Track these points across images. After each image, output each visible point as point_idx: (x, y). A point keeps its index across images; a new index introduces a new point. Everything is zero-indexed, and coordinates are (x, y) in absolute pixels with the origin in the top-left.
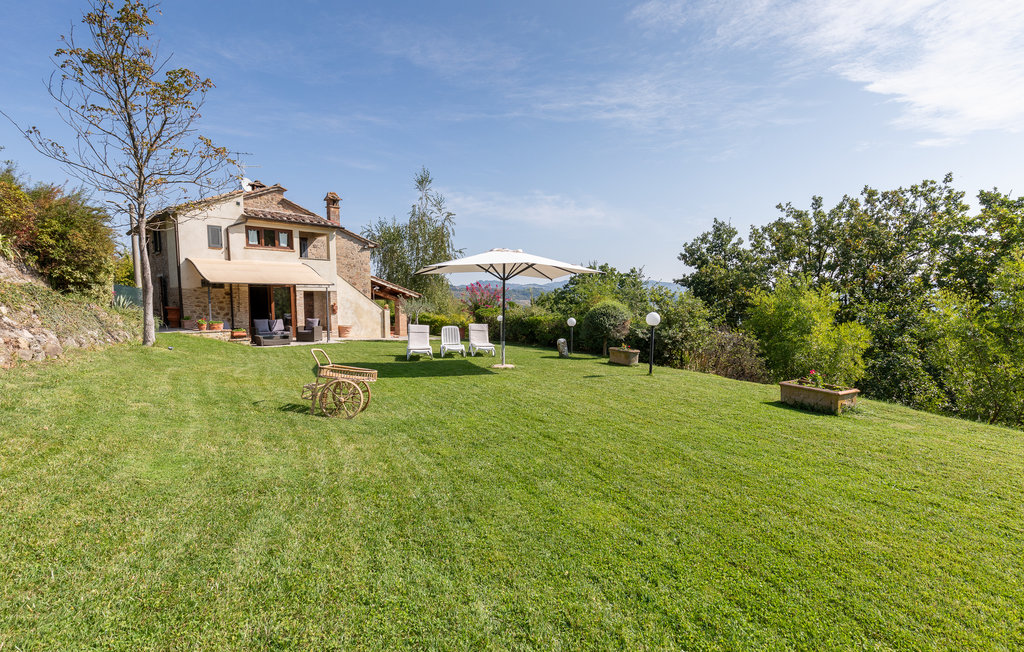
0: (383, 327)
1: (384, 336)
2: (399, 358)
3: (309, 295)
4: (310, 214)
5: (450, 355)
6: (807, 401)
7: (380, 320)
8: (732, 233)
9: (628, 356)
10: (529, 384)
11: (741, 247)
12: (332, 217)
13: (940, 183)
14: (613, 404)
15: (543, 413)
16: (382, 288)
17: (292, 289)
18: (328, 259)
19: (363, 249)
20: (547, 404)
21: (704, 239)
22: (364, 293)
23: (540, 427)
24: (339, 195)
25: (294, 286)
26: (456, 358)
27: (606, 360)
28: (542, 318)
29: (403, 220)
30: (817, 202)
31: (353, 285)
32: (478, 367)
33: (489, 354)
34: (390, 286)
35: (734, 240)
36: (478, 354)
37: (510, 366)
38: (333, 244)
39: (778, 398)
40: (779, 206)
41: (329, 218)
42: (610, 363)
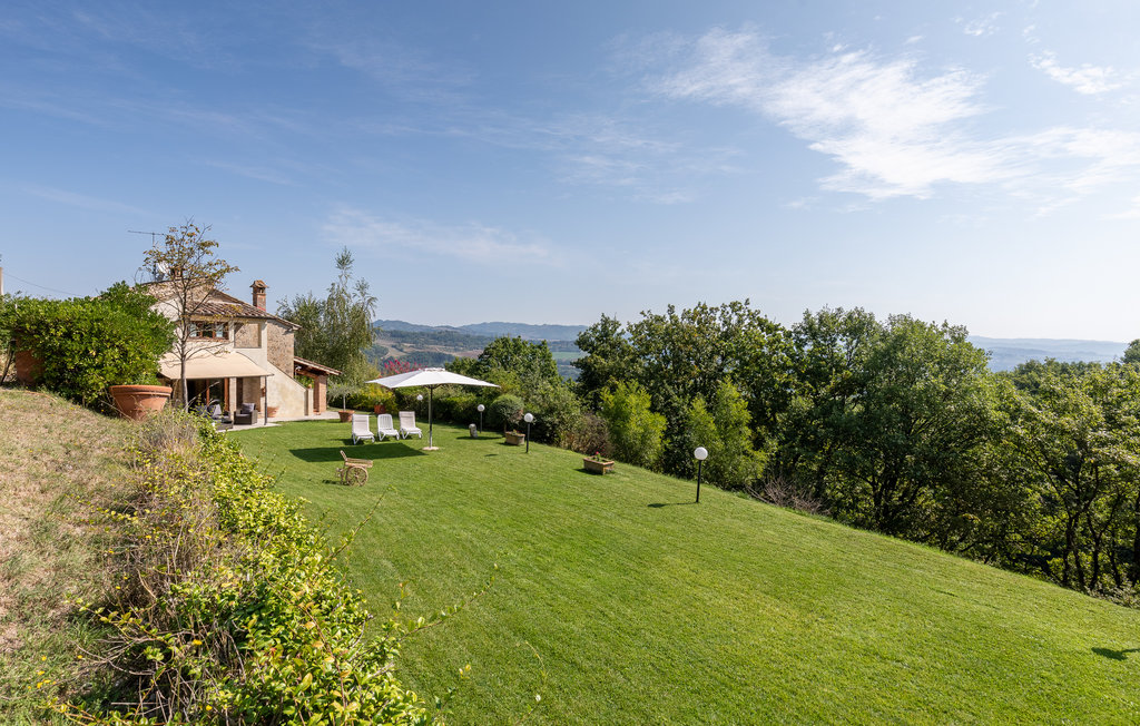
0: (307, 406)
1: (307, 414)
2: (346, 441)
3: (240, 380)
4: (238, 302)
5: (386, 439)
6: (594, 468)
7: (303, 399)
8: (616, 324)
9: (518, 438)
10: (450, 461)
11: (623, 337)
12: (258, 304)
13: (743, 303)
14: (497, 473)
15: (459, 480)
16: (304, 367)
17: (226, 381)
18: (260, 346)
19: (287, 332)
20: (461, 475)
21: (594, 329)
22: (287, 373)
23: (457, 486)
24: (266, 284)
25: (228, 379)
26: (392, 441)
27: (503, 440)
28: (457, 400)
29: (321, 296)
30: (671, 309)
31: (277, 366)
32: (412, 450)
33: (416, 436)
34: (312, 365)
35: (619, 331)
36: (409, 437)
37: (435, 448)
38: (264, 333)
39: (583, 467)
40: (642, 313)
41: (255, 304)
42: (506, 444)
